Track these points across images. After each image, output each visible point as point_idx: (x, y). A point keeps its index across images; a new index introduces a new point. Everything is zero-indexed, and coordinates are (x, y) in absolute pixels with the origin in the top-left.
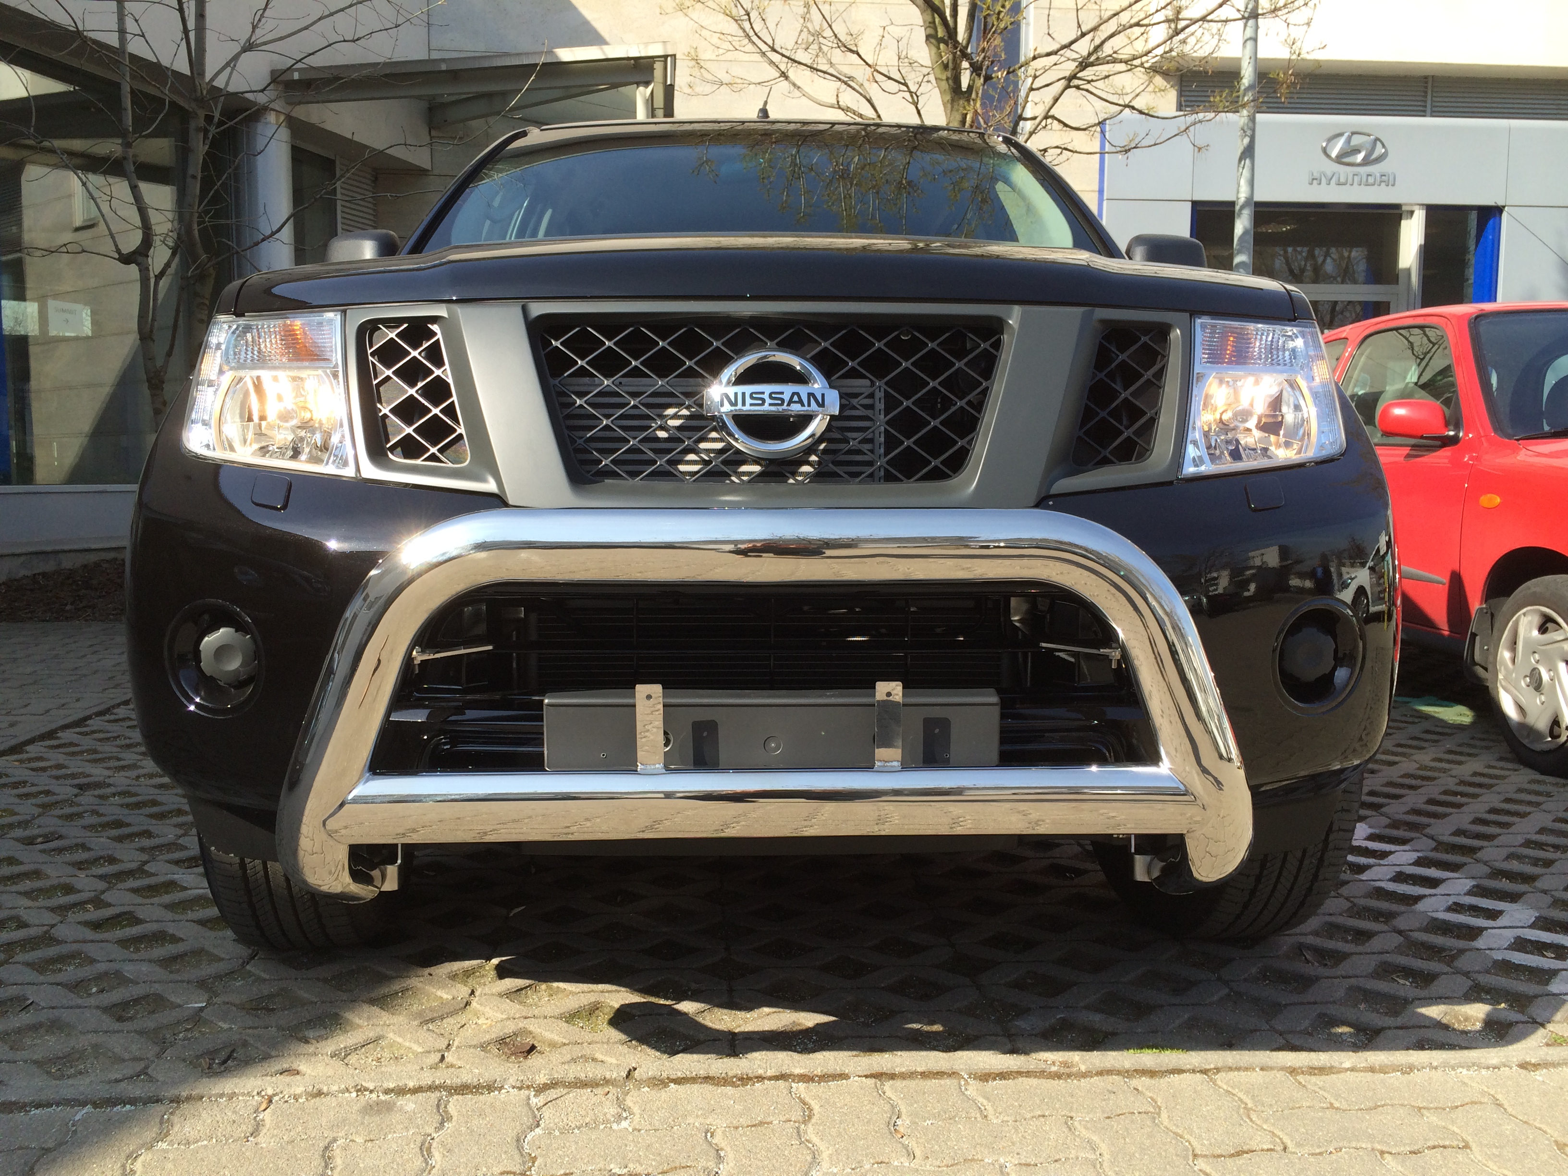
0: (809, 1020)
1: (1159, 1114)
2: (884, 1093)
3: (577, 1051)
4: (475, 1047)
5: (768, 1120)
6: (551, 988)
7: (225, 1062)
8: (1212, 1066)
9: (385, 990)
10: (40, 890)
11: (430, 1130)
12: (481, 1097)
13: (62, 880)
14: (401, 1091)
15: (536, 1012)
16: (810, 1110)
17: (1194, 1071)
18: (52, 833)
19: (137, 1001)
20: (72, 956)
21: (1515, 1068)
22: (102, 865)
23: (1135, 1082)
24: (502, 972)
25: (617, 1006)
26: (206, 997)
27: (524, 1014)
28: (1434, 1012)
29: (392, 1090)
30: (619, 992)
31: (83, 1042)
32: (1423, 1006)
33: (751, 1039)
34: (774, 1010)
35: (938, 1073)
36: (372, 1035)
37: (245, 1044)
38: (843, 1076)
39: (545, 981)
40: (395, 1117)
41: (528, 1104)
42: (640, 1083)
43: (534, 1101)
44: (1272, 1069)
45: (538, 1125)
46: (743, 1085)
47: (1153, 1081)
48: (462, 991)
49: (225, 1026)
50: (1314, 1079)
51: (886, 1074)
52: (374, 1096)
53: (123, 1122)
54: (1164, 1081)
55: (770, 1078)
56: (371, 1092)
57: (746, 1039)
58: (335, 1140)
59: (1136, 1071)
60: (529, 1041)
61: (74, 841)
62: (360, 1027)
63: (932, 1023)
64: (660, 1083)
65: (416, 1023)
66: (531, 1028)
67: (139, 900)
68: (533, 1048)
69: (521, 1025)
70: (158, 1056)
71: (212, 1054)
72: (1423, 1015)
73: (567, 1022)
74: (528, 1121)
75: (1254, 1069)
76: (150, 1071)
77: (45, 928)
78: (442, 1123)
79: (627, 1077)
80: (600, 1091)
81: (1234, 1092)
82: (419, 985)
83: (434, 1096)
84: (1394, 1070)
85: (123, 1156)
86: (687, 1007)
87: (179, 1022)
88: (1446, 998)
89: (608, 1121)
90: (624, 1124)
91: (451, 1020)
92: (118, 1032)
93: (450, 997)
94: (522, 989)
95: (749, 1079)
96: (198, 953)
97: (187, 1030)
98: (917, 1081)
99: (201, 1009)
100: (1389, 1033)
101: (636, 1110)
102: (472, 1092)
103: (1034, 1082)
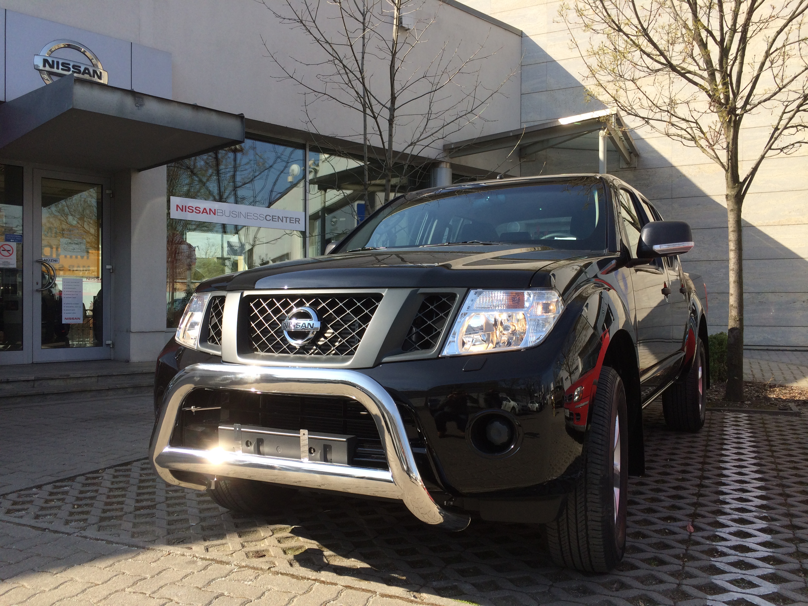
2: (341, 593)
3: (271, 559)
4: (246, 552)
5: (291, 591)
11: (196, 572)
12: (222, 566)
14: (204, 559)
15: (279, 545)
16: (310, 591)
19: (180, 520)
25: (307, 548)
26: (199, 522)
27: (275, 545)
31: (152, 529)
36: (225, 542)
38: (337, 584)
39: (298, 536)
40: (193, 566)
41: (232, 571)
43: (235, 570)
45: (226, 577)
46: (301, 580)
48: (270, 534)
49: (192, 532)
51: (350, 587)
53: (130, 552)
58: (169, 568)
60: (265, 553)
62: (226, 539)
63: (403, 576)
64: (277, 573)
65: (242, 541)
66: (271, 550)
68: (263, 556)
69: (270, 548)
70: (163, 537)
71: (178, 539)
73: (284, 551)
74: (224, 575)
76: (154, 541)
78: (201, 571)
79: (268, 569)
82: (260, 530)
83: (210, 562)
85: (118, 560)
86: (328, 553)
87: (183, 528)
91: (254, 543)
92: (164, 528)
93: (263, 535)
99: (193, 526)
101: (259, 579)
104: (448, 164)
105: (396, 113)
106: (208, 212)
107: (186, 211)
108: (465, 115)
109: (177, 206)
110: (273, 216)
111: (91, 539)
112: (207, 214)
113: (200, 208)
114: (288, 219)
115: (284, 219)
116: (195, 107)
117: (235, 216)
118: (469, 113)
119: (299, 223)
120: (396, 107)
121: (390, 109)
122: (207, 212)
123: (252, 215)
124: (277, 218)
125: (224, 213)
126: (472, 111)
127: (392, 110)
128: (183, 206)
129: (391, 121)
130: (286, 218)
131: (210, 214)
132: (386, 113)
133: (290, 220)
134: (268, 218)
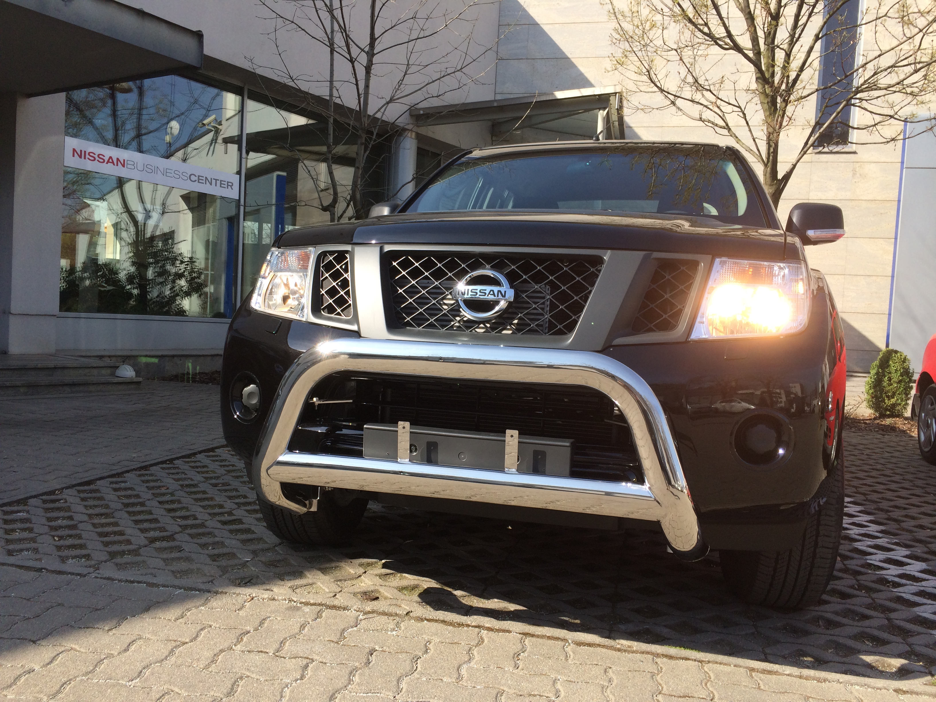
0: (512, 607)
1: (658, 674)
2: (524, 642)
3: (394, 602)
4: (351, 593)
5: (460, 642)
6: (401, 576)
7: (246, 583)
8: (707, 660)
9: (328, 565)
10: (209, 506)
11: (310, 620)
12: (339, 612)
13: (220, 503)
14: (307, 604)
15: (387, 584)
16: (483, 642)
17: (695, 660)
18: (226, 483)
19: (224, 555)
20: (209, 533)
21: (891, 691)
22: (240, 499)
23: (659, 660)
24: (385, 566)
25: (426, 587)
26: (252, 557)
27: (381, 584)
28: (869, 659)
29: (303, 603)
30: (430, 582)
31: (194, 566)
32: (865, 655)
33: (478, 610)
34: (501, 601)
35: (556, 638)
36: (310, 581)
37: (258, 577)
38: (509, 631)
39: (401, 573)
40: (300, 613)
41: (358, 618)
42: (412, 618)
43: (361, 617)
44: (740, 667)
45: (356, 626)
46: (458, 627)
47: (669, 661)
48: (362, 570)
49: (253, 569)
50: (761, 675)
51: (530, 634)
52: (295, 604)
53: (194, 597)
54: (673, 662)
55: (473, 627)
56: (295, 602)
57: (476, 610)
58: (269, 617)
59: (663, 655)
60: (377, 595)
61: (233, 487)
62: (308, 578)
63: (576, 619)
64: (421, 619)
65: (332, 580)
66: (381, 590)
67: (247, 515)
68: (377, 598)
69: (377, 588)
70: (220, 576)
71: (242, 579)
72: (862, 659)
73: (399, 591)
74: (352, 624)
75: (730, 665)
76: (214, 581)
77: (203, 521)
78: (316, 619)
79: (406, 614)
80: (392, 618)
81: (709, 673)
82: (344, 566)
83: (319, 608)
84: (814, 679)
85: (185, 608)
86: (458, 593)
87: (236, 565)
88: (885, 654)
89: (388, 630)
90: (394, 633)
91: (349, 582)
92: (210, 565)
93: (354, 572)
94: (388, 574)
95: (463, 625)
96: (260, 540)
97: (239, 569)
98: (544, 640)
99: (248, 561)
100: (831, 664)
101: (403, 628)
102: (336, 610)
103: (604, 650)
104: (414, 134)
105: (375, 59)
106: (116, 164)
107: (85, 158)
108: (454, 72)
109: (74, 150)
110: (199, 176)
111: (120, 581)
112: (114, 165)
113: (104, 156)
114: (218, 182)
115: (214, 181)
116: (141, 13)
117: (150, 171)
118: (458, 71)
119: (232, 189)
120: (375, 52)
121: (367, 53)
122: (113, 162)
123: (173, 172)
124: (204, 179)
125: (135, 165)
126: (461, 69)
127: (371, 54)
128: (81, 151)
129: (368, 69)
130: (216, 180)
131: (117, 165)
132: (363, 59)
133: (221, 184)
134: (193, 178)
